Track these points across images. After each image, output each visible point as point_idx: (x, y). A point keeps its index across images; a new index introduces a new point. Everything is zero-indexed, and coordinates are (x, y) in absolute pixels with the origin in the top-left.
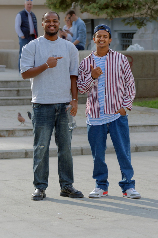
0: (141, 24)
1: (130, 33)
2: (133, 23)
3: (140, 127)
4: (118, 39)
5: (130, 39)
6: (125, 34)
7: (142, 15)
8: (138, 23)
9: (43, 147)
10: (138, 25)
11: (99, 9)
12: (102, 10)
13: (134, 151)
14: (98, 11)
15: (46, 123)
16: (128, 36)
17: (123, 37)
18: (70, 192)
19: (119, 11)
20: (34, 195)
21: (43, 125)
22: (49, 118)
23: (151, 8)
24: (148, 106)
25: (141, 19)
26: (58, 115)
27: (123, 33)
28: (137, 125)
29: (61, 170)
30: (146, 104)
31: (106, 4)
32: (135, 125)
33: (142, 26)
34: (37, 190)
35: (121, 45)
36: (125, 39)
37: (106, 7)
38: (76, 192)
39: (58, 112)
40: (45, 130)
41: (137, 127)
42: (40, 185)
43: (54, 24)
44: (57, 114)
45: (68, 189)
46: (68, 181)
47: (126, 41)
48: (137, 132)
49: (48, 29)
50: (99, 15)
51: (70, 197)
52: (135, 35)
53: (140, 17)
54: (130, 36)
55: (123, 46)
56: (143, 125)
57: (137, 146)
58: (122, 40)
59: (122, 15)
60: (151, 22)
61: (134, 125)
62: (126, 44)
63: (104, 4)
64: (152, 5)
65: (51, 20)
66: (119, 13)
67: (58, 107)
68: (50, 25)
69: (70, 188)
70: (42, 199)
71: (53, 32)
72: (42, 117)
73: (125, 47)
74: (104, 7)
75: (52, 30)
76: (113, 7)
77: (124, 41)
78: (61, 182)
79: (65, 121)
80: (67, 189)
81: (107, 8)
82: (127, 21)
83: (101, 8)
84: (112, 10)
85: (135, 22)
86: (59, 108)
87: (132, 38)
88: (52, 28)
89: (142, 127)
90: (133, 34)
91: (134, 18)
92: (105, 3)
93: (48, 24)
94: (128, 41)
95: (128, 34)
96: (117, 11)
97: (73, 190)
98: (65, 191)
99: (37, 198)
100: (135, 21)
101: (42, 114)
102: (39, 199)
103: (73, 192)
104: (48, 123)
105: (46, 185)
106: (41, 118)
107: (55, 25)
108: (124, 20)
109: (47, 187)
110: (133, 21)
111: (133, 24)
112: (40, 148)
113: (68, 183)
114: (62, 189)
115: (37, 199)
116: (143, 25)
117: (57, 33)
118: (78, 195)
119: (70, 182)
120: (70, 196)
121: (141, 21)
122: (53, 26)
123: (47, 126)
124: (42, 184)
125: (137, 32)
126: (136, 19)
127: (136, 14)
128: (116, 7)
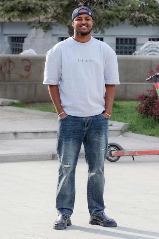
0: (46, 28)
1: (21, 37)
2: (39, 26)
3: (51, 133)
4: (7, 43)
5: (20, 43)
6: (16, 38)
7: (48, 19)
8: (44, 27)
9: (69, 166)
10: (43, 28)
11: (4, 11)
12: (8, 12)
13: (51, 158)
14: (4, 14)
15: (72, 139)
16: (18, 40)
17: (13, 41)
18: (102, 220)
19: (26, 14)
20: (56, 224)
21: (69, 141)
22: (76, 133)
23: (57, 12)
24: (50, 111)
25: (47, 23)
26: (88, 130)
27: (13, 37)
28: (47, 131)
29: (90, 193)
30: (48, 109)
31: (12, 7)
32: (46, 131)
33: (48, 30)
34: (60, 216)
35: (11, 48)
36: (15, 43)
37: (12, 9)
38: (108, 221)
39: (88, 126)
40: (71, 146)
41: (48, 133)
42: (64, 210)
43: (86, 22)
44: (86, 129)
45: (99, 216)
46: (98, 207)
47: (16, 45)
48: (47, 138)
49: (80, 28)
50: (4, 18)
51: (101, 226)
52: (25, 40)
53: (45, 21)
54: (20, 40)
55: (13, 49)
56: (53, 131)
57: (54, 154)
58: (12, 44)
59: (28, 19)
60: (57, 26)
61: (44, 131)
62: (16, 48)
63: (10, 7)
64: (58, 9)
65: (83, 17)
66: (25, 16)
67: (87, 121)
68: (82, 23)
69: (101, 215)
70: (65, 228)
71: (86, 31)
72: (68, 131)
73: (15, 51)
74: (9, 10)
75: (85, 29)
76: (19, 10)
77: (14, 45)
78: (91, 208)
79: (98, 137)
80: (97, 216)
81: (13, 11)
82: (32, 25)
83: (7, 10)
84: (18, 13)
85: (41, 26)
86: (88, 123)
87: (23, 41)
88: (83, 27)
89: (53, 133)
90: (24, 38)
91: (39, 22)
92: (11, 5)
93: (79, 22)
94: (18, 46)
95: (18, 38)
96: (24, 14)
97: (105, 217)
98: (95, 218)
99: (59, 226)
100: (41, 24)
101: (68, 128)
102: (62, 228)
103: (105, 220)
104: (75, 138)
105: (72, 211)
106: (66, 132)
107: (87, 24)
108: (30, 23)
109: (72, 214)
110: (39, 25)
111: (39, 28)
112: (65, 168)
113: (98, 209)
114: (91, 216)
115: (59, 228)
116: (49, 28)
117: (89, 33)
118: (111, 224)
119: (101, 208)
120: (100, 224)
121: (47, 25)
122: (85, 24)
123: (73, 142)
124: (66, 210)
125: (28, 36)
126: (42, 23)
127: (42, 18)
128: (22, 10)
